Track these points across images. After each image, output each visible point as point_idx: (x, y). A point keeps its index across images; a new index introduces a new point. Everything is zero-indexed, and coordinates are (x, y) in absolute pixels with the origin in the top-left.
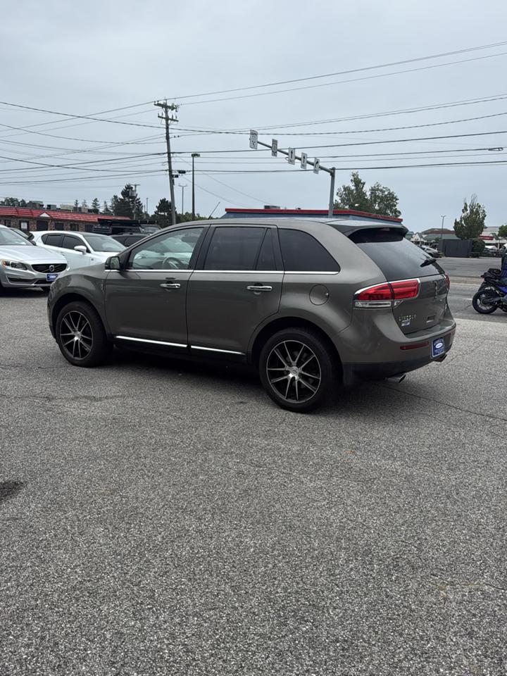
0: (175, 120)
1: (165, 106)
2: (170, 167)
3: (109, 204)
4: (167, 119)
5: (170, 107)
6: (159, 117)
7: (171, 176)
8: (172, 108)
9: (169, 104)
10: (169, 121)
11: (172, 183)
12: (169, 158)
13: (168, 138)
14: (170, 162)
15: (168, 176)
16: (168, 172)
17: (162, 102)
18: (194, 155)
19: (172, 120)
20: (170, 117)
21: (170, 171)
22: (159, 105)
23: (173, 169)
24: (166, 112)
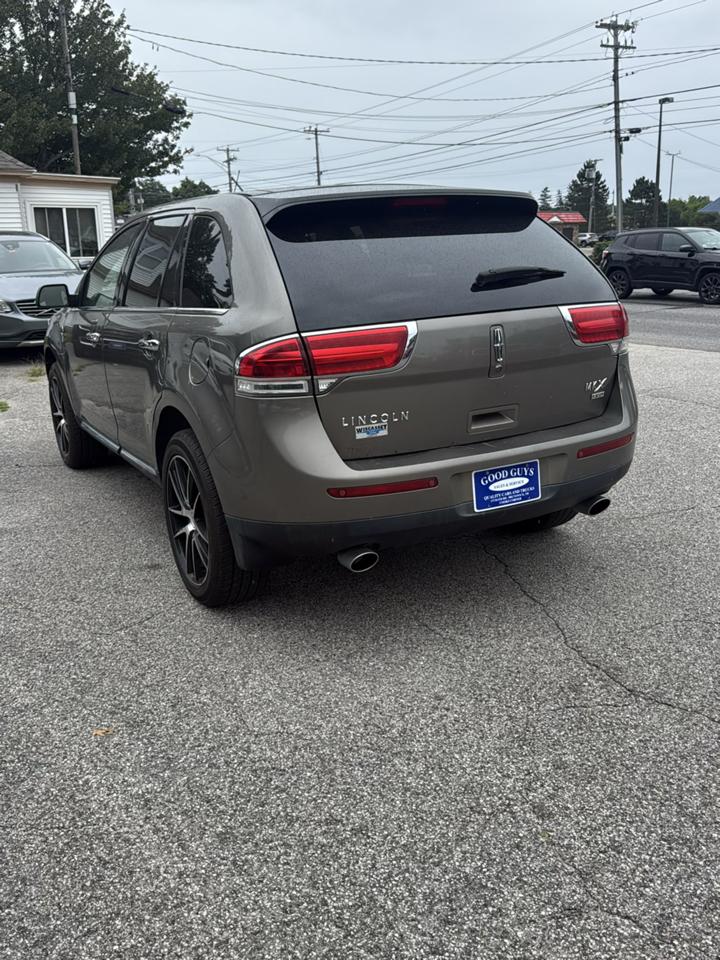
0: (630, 48)
1: (614, 27)
2: (617, 125)
3: (565, 193)
4: (616, 47)
5: (621, 27)
6: (602, 46)
7: (618, 139)
8: (627, 28)
9: (621, 22)
10: (620, 50)
11: (619, 150)
12: (617, 110)
13: (616, 78)
14: (617, 117)
15: (614, 140)
16: (613, 134)
17: (608, 22)
18: (662, 101)
19: (626, 47)
20: (622, 43)
21: (617, 131)
22: (603, 26)
23: (621, 127)
24: (616, 36)
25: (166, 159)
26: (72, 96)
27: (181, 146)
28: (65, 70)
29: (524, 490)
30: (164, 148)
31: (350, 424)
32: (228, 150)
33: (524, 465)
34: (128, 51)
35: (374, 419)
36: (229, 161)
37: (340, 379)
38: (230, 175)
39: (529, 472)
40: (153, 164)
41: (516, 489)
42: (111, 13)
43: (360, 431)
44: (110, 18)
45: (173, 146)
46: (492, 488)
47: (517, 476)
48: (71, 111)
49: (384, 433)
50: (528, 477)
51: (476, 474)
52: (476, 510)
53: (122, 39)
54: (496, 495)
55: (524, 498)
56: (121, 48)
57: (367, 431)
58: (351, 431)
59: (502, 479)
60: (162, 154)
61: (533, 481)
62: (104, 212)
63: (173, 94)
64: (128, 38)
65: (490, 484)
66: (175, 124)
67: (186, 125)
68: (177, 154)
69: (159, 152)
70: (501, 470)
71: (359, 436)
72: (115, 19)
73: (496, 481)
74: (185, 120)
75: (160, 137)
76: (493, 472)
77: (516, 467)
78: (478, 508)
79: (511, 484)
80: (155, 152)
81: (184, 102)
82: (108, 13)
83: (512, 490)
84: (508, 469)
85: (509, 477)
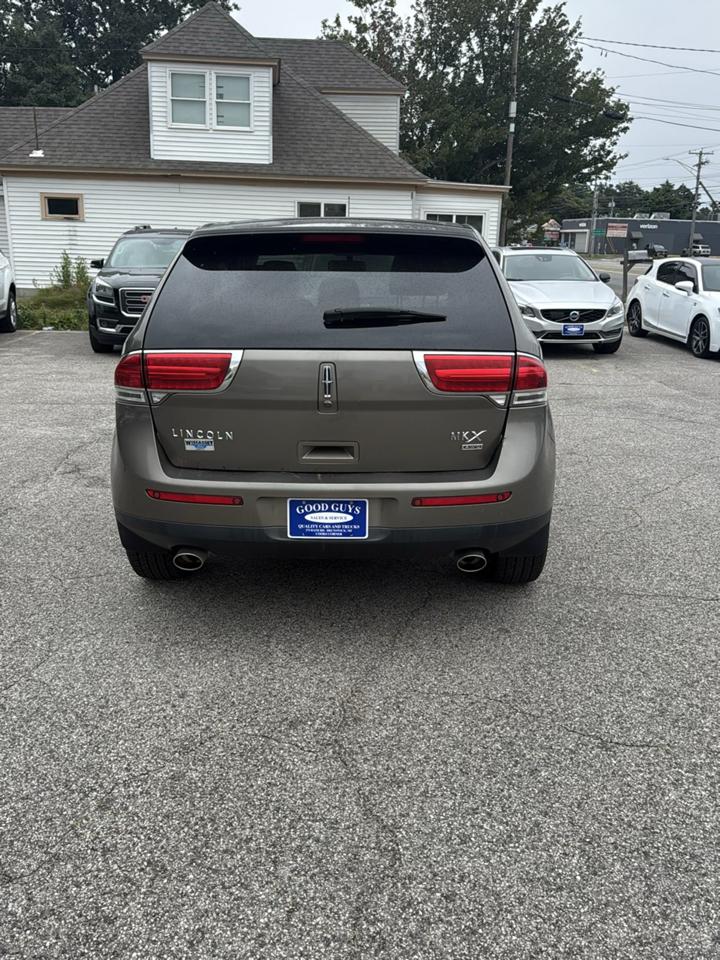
25: (600, 165)
26: (513, 106)
27: (617, 151)
28: (512, 81)
29: (346, 527)
30: (599, 155)
31: (179, 435)
32: (701, 154)
33: (348, 503)
34: (579, 57)
35: (200, 434)
36: (699, 165)
37: (170, 395)
38: (698, 179)
39: (353, 510)
40: (586, 171)
41: (337, 524)
42: (567, 22)
43: (188, 443)
44: (564, 28)
45: (609, 152)
46: (308, 517)
47: (339, 511)
48: (510, 120)
49: (210, 448)
50: (352, 514)
51: (291, 502)
52: (289, 536)
53: (573, 47)
54: (313, 526)
55: (344, 534)
56: (572, 55)
57: (194, 443)
58: (181, 442)
59: (321, 511)
60: (596, 160)
61: (359, 519)
62: (492, 219)
63: (616, 100)
64: (579, 46)
65: (306, 513)
66: (614, 130)
67: (625, 130)
68: (612, 160)
69: (594, 158)
70: (320, 502)
71: (189, 448)
72: (570, 27)
73: (313, 512)
74: (622, 125)
75: (596, 142)
76: (312, 503)
77: (340, 502)
78: (291, 534)
79: (331, 518)
80: (589, 158)
81: (627, 107)
82: (565, 22)
83: (332, 524)
84: (330, 503)
85: (330, 510)
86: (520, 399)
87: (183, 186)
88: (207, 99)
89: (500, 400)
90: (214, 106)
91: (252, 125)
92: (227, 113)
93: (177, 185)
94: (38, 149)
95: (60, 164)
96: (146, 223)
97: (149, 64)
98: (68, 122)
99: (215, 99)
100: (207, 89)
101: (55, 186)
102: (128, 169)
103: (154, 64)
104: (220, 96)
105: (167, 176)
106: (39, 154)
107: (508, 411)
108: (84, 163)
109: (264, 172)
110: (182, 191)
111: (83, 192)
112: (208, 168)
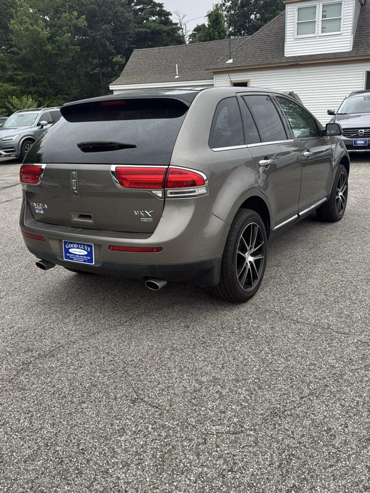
29: (85, 257)
33: (85, 245)
39: (87, 249)
46: (70, 250)
47: (82, 249)
50: (87, 251)
51: (64, 241)
52: (64, 259)
54: (72, 255)
55: (85, 261)
59: (75, 248)
61: (90, 254)
65: (69, 248)
70: (74, 243)
73: (72, 248)
76: (72, 243)
77: (82, 244)
79: (79, 252)
83: (79, 255)
84: (78, 244)
85: (78, 248)
86: (171, 193)
87: (300, 69)
88: (316, 19)
89: (159, 194)
90: (320, 23)
91: (341, 30)
92: (327, 25)
93: (297, 69)
94: (230, 59)
95: (239, 65)
96: (291, 91)
97: (286, 6)
98: (247, 43)
99: (321, 19)
100: (317, 14)
101: (239, 77)
102: (271, 64)
103: (289, 5)
104: (324, 16)
105: (292, 65)
106: (230, 61)
107: (165, 200)
108: (251, 63)
109: (346, 56)
110: (300, 72)
111: (249, 78)
112: (314, 58)
